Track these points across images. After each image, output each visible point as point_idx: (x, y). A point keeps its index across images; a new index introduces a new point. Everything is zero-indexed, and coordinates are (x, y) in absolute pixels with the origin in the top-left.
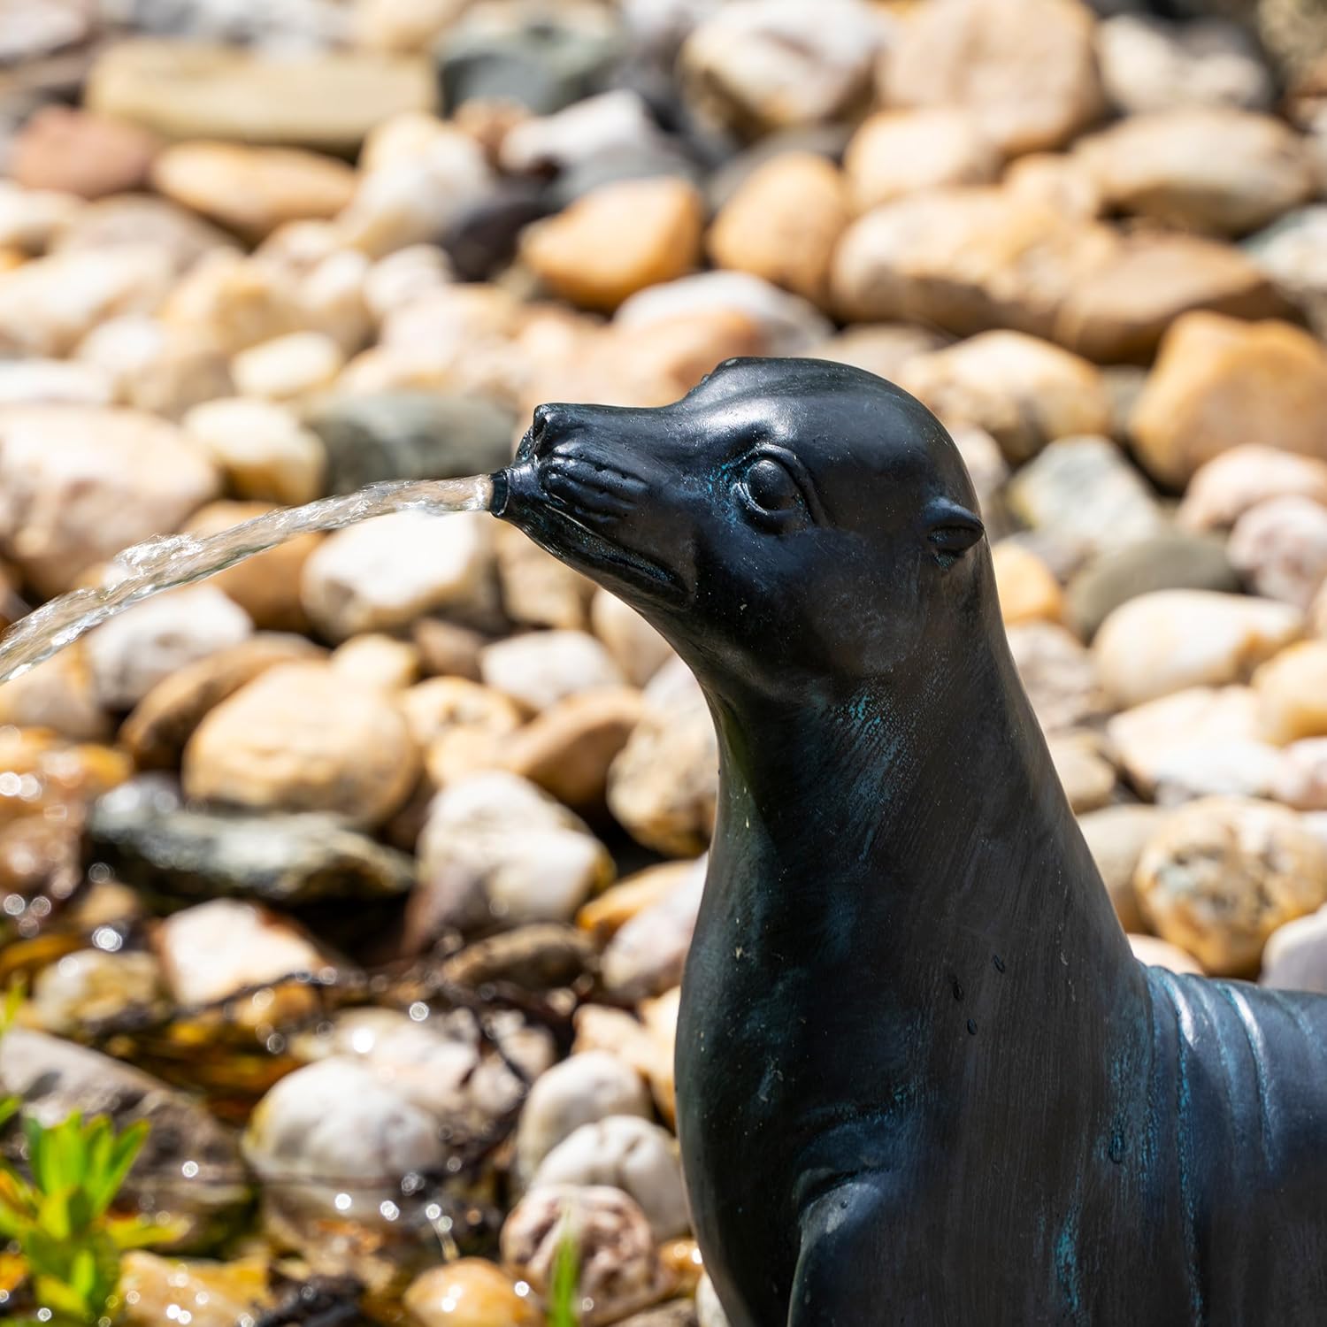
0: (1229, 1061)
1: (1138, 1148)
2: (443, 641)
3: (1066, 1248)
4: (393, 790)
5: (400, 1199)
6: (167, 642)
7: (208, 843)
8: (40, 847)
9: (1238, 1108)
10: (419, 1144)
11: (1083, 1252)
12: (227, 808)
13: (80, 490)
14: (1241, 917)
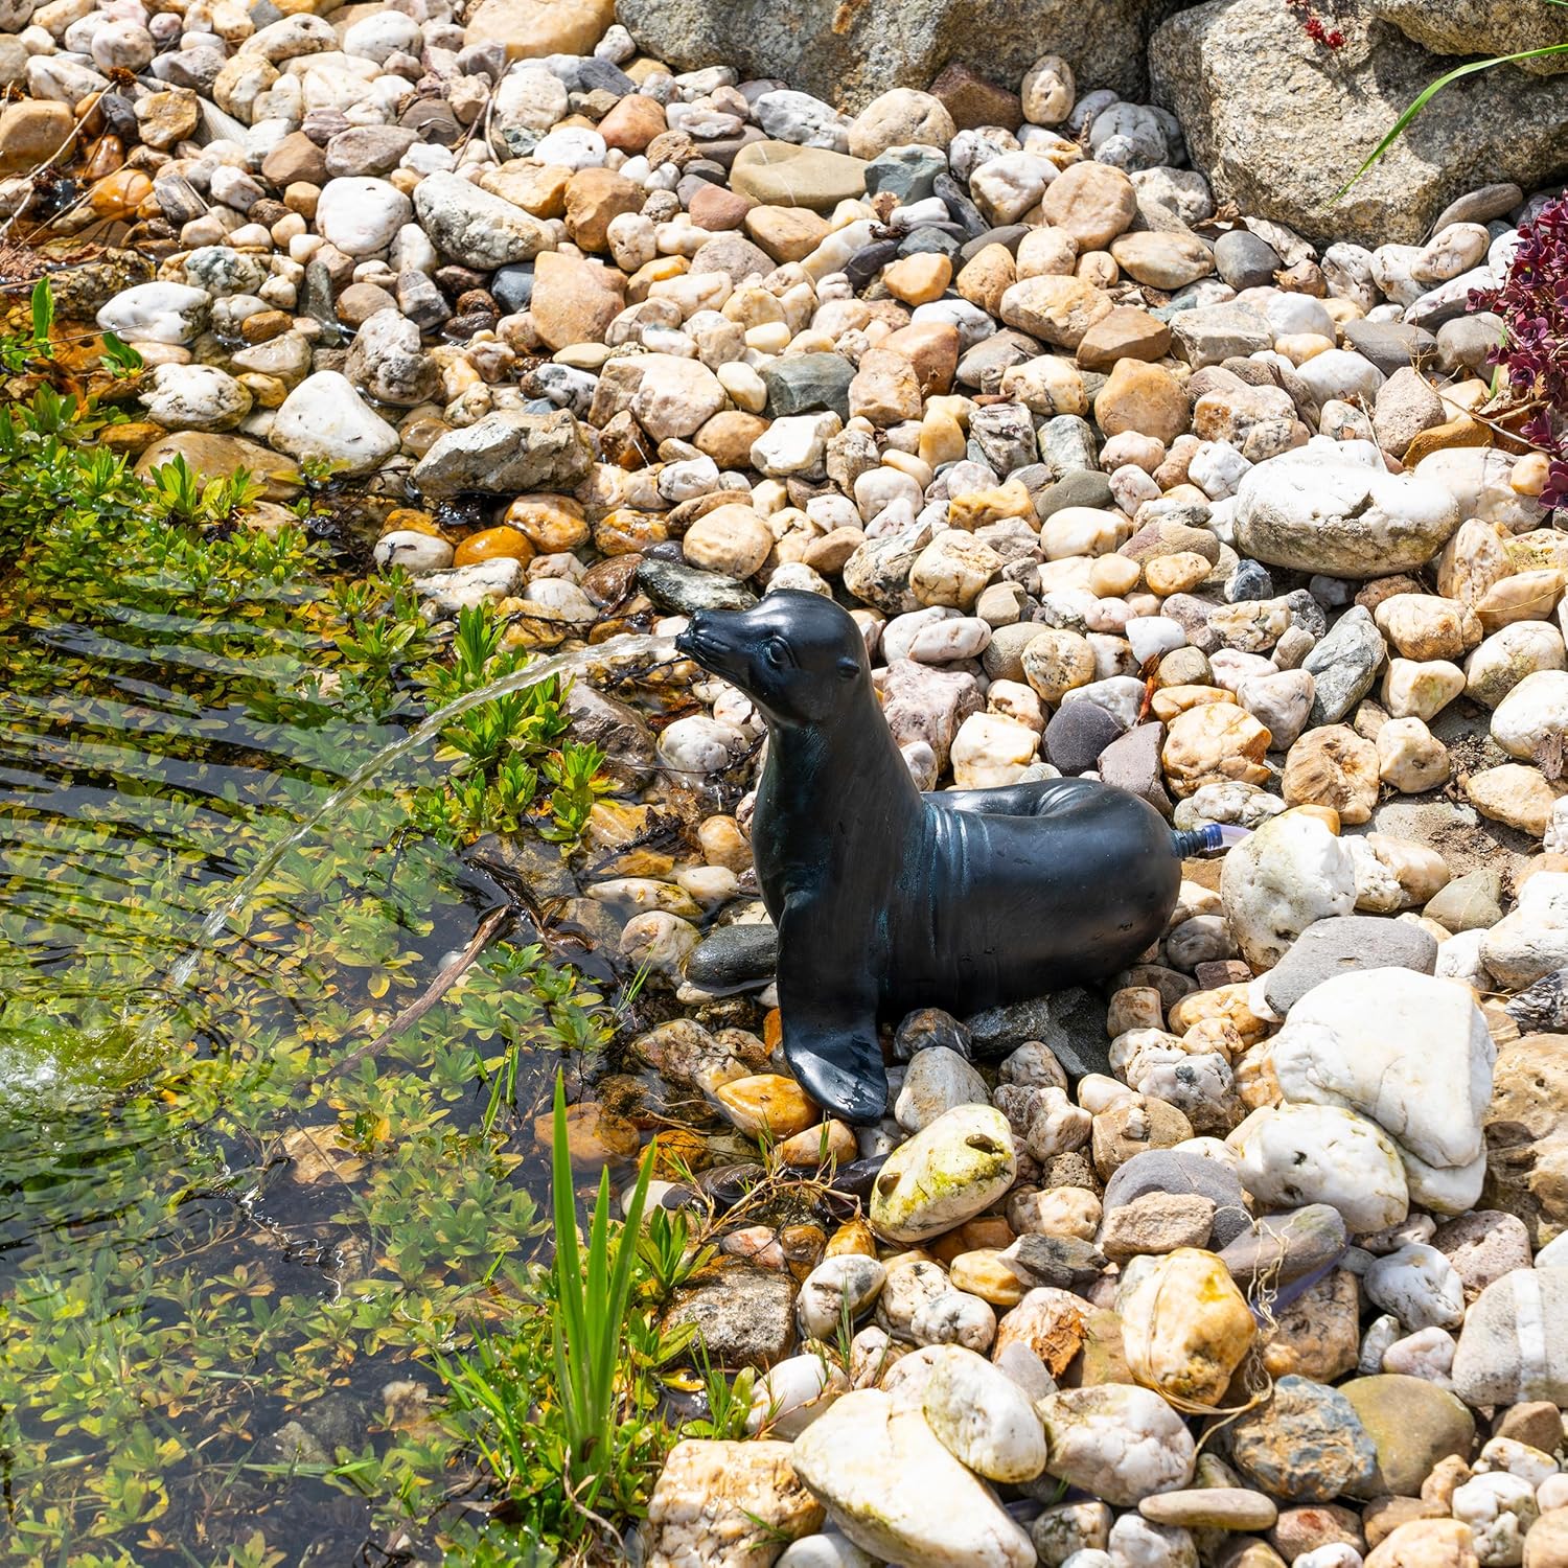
0: (952, 852)
1: (914, 885)
2: (796, 487)
3: (883, 918)
4: (756, 565)
5: (706, 780)
6: (685, 479)
7: (679, 586)
8: (618, 579)
9: (953, 871)
10: (718, 757)
11: (889, 920)
12: (693, 566)
13: (666, 402)
14: (1054, 684)
